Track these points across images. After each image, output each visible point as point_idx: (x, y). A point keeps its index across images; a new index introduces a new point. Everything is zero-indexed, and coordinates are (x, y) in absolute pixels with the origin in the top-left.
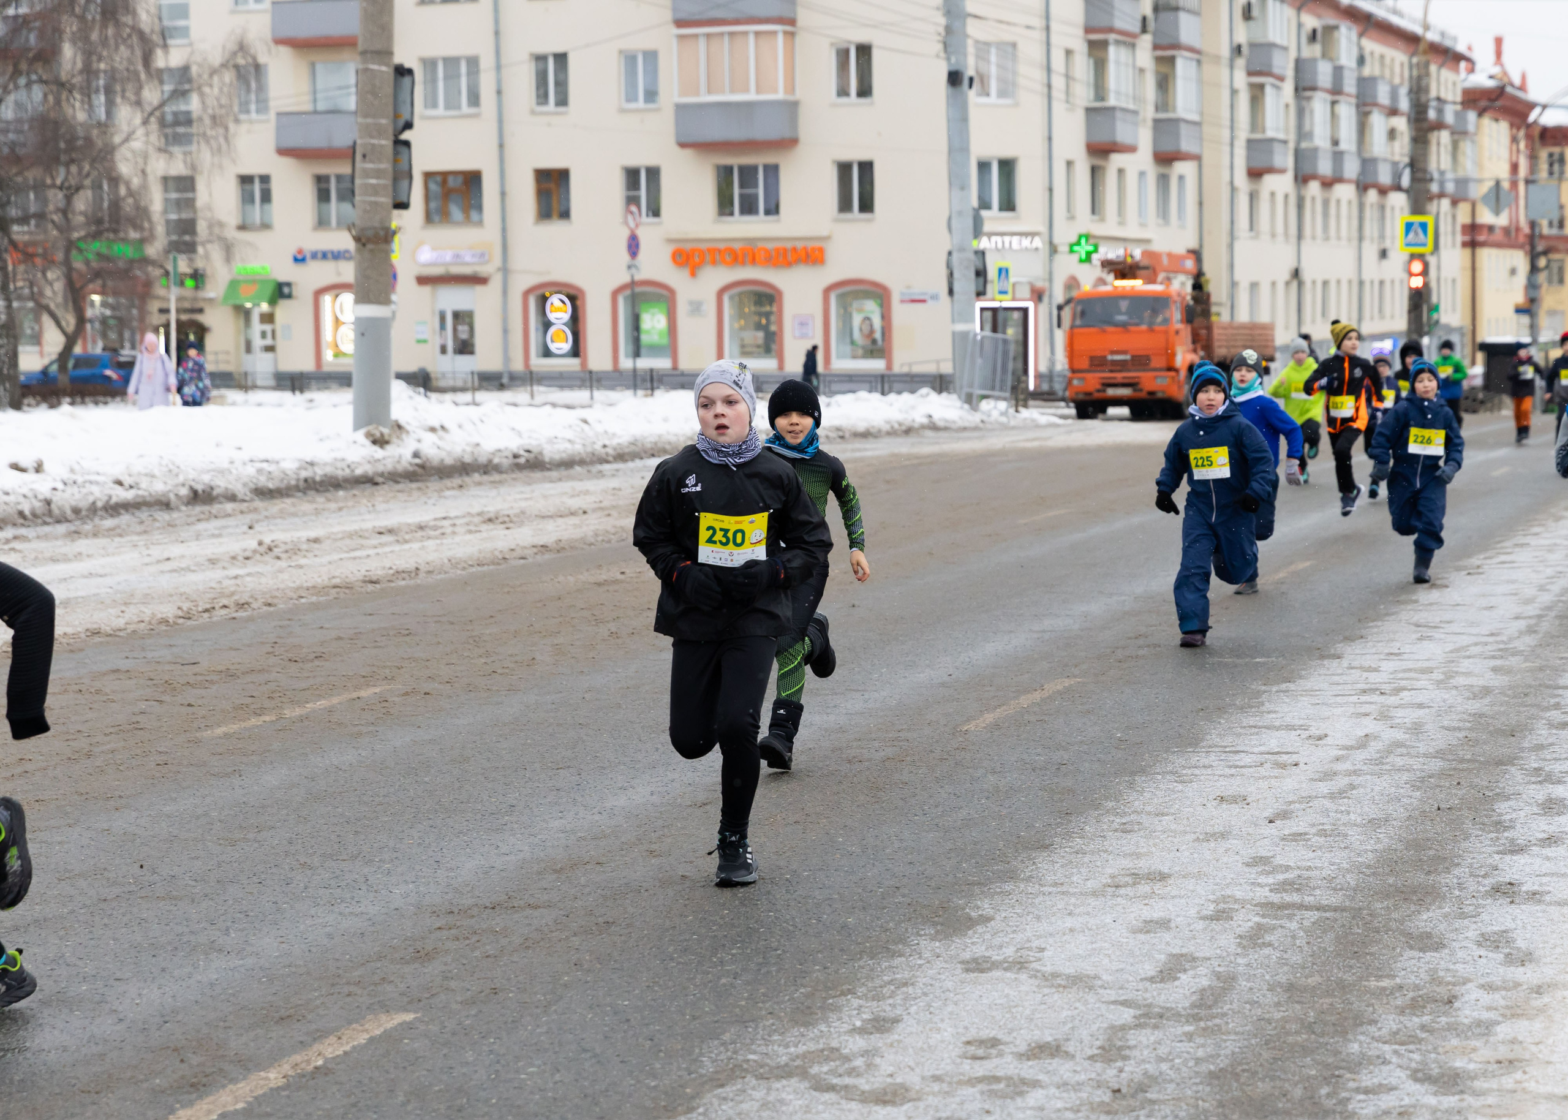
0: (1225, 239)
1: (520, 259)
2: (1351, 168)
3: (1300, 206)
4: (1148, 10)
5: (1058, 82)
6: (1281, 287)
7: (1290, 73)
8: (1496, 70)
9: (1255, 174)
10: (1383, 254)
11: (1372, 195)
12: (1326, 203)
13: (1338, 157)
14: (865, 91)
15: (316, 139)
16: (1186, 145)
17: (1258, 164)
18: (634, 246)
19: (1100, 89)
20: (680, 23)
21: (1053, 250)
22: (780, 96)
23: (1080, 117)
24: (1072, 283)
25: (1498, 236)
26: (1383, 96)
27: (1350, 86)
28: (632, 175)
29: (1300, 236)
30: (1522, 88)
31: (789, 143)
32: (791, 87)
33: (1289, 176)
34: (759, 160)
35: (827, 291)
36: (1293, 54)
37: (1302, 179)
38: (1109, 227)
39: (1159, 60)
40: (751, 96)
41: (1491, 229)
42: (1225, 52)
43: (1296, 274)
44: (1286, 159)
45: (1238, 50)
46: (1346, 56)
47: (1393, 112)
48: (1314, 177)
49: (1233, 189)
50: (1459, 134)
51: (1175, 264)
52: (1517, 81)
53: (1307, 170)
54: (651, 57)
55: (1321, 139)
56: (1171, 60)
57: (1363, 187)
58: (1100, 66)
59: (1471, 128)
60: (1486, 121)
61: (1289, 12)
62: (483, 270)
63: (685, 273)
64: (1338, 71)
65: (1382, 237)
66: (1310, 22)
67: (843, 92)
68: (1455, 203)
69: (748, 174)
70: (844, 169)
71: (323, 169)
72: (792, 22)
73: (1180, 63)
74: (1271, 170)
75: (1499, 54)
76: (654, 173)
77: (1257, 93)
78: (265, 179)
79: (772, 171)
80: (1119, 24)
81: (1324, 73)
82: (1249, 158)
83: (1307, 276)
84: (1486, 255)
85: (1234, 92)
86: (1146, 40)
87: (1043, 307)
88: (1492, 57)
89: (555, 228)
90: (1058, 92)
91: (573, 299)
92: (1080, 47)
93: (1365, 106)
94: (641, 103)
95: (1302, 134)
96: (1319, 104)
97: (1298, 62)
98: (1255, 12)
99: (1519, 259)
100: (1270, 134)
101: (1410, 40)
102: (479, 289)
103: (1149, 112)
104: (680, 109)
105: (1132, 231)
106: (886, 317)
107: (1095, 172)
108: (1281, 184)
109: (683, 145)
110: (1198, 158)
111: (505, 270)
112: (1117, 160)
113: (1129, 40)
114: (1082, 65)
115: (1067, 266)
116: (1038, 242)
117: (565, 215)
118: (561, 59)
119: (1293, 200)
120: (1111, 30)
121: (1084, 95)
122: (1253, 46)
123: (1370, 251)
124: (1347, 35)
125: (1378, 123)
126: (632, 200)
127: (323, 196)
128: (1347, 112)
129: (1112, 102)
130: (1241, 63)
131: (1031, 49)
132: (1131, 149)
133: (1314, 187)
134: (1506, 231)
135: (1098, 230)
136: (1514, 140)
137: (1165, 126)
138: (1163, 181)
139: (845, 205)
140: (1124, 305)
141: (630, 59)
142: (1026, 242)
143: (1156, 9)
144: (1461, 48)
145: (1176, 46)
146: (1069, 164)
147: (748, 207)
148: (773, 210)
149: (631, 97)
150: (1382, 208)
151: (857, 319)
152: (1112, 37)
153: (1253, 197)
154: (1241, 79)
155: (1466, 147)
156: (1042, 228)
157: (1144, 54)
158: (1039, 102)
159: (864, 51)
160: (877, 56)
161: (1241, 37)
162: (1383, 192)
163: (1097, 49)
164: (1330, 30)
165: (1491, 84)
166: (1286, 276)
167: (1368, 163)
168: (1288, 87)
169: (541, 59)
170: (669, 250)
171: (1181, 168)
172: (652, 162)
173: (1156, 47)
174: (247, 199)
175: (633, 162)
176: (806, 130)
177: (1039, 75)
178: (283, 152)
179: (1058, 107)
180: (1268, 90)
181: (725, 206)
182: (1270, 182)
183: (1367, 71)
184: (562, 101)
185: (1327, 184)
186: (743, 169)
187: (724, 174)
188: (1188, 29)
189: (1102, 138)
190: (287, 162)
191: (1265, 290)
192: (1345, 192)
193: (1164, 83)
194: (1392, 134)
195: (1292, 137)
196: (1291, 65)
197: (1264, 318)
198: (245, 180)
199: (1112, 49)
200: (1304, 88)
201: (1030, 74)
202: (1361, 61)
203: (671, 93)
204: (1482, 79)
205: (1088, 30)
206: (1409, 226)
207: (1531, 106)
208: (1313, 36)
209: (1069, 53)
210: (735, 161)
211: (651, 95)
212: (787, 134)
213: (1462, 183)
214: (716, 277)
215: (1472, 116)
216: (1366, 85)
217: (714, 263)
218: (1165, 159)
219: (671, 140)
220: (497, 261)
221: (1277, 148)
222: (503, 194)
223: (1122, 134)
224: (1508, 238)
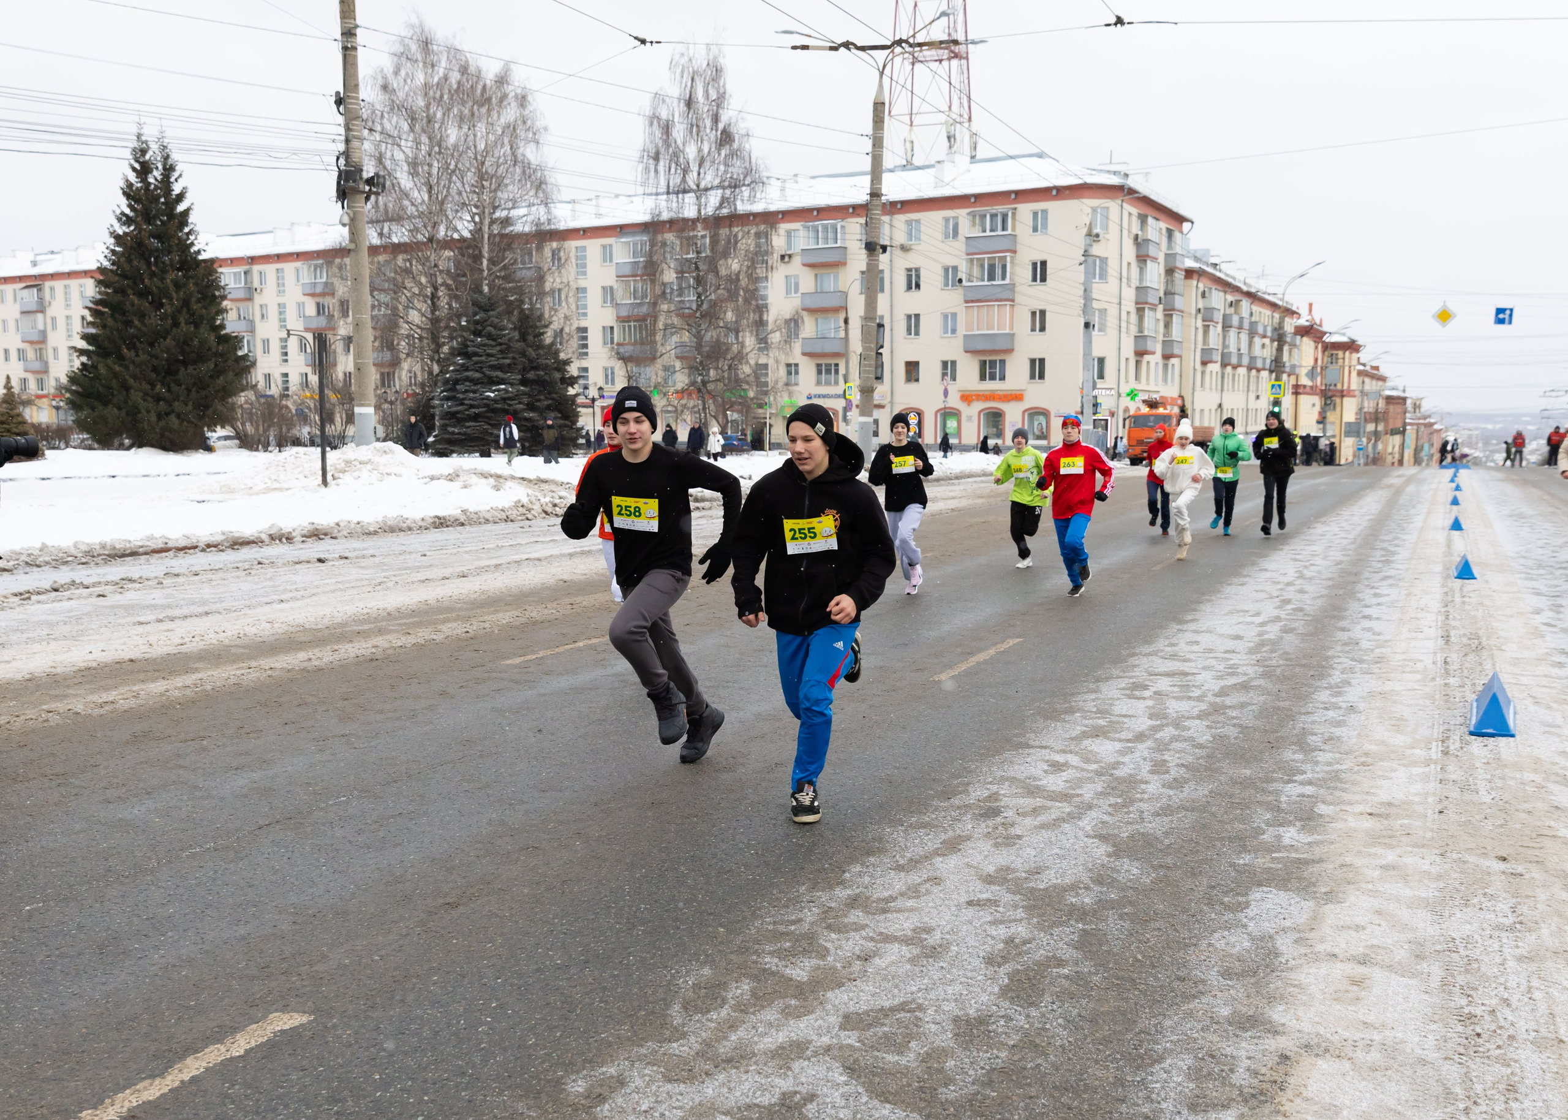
0: (1191, 391)
1: (897, 398)
2: (1245, 361)
3: (1223, 377)
4: (1162, 294)
5: (1124, 325)
6: (1213, 411)
7: (1220, 320)
8: (1309, 318)
9: (1204, 363)
10: (1258, 397)
11: (1254, 372)
12: (1234, 376)
13: (1240, 356)
14: (1043, 329)
15: (818, 349)
16: (1176, 351)
17: (1206, 359)
18: (946, 393)
19: (1141, 328)
20: (966, 302)
21: (1119, 395)
22: (1007, 331)
23: (1132, 339)
24: (1126, 410)
25: (1308, 390)
26: (1260, 330)
27: (1246, 325)
28: (945, 364)
29: (1222, 390)
30: (1321, 325)
31: (1010, 351)
32: (1012, 328)
33: (1219, 364)
34: (997, 358)
35: (1024, 412)
36: (1222, 312)
37: (1224, 365)
38: (1143, 386)
39: (1166, 315)
40: (995, 332)
41: (1305, 386)
42: (1194, 312)
43: (1220, 406)
44: (1217, 357)
45: (1199, 310)
46: (1245, 314)
47: (1264, 337)
48: (1229, 364)
49: (1195, 369)
50: (1293, 345)
51: (1173, 402)
52: (1318, 322)
53: (1226, 361)
54: (954, 315)
55: (1233, 349)
56: (1171, 315)
57: (1250, 369)
58: (1141, 319)
59: (1298, 343)
60: (1305, 339)
61: (1222, 294)
62: (882, 402)
63: (965, 404)
64: (1242, 319)
65: (1257, 390)
66: (1230, 298)
67: (1033, 330)
68: (1289, 375)
69: (993, 363)
70: (1033, 361)
71: (820, 362)
72: (1013, 301)
73: (1174, 317)
74: (1211, 362)
75: (1310, 310)
76: (954, 363)
77: (1206, 328)
78: (796, 365)
79: (1003, 362)
80: (1150, 300)
81: (1235, 320)
82: (1202, 357)
83: (1225, 407)
84: (1302, 398)
85: (1197, 329)
86: (1161, 307)
87: (1114, 419)
88: (1307, 312)
89: (913, 386)
90: (1124, 329)
91: (919, 414)
92: (1133, 310)
93: (1252, 334)
94: (949, 335)
95: (1225, 346)
96: (1232, 334)
97: (1224, 315)
98: (1207, 295)
99: (1317, 400)
100: (1211, 346)
101: (1274, 306)
102: (881, 410)
103: (1161, 338)
104: (965, 336)
105: (1152, 387)
106: (1048, 423)
107: (1138, 363)
108: (1214, 368)
109: (966, 352)
110: (1180, 357)
111: (892, 402)
112: (1147, 358)
113: (1153, 308)
114: (1134, 318)
115: (1125, 401)
116: (1113, 392)
117: (917, 380)
118: (917, 316)
119: (1220, 374)
120: (1146, 303)
121: (1134, 330)
122: (1205, 309)
123: (1252, 396)
124: (1245, 303)
125: (1258, 341)
126: (944, 375)
127: (819, 372)
128: (1244, 337)
129: (1146, 333)
130: (1200, 316)
131: (1113, 311)
132: (1153, 353)
133: (1229, 369)
134: (1311, 387)
135: (1138, 387)
136: (1316, 348)
137: (1167, 343)
138: (1166, 366)
139: (1032, 377)
140: (1152, 418)
141: (946, 316)
142: (1108, 392)
143: (1165, 294)
144: (1294, 308)
145: (1173, 310)
146: (1127, 359)
147: (993, 377)
148: (1003, 378)
149: (946, 332)
150: (1258, 378)
151: (1036, 423)
152: (1147, 306)
153: (1203, 373)
154: (1200, 323)
155: (1295, 351)
156: (1115, 387)
157: (1160, 313)
158: (1116, 333)
159: (1043, 313)
160: (1048, 315)
161: (1200, 306)
162: (1258, 371)
163: (1140, 311)
164: (1238, 301)
165: (1307, 324)
166: (1216, 407)
167: (1253, 359)
168: (1220, 326)
169: (909, 317)
170: (959, 394)
171: (1173, 361)
172: (953, 359)
173: (1165, 310)
174: (789, 373)
175: (945, 359)
176: (1017, 346)
177: (1116, 322)
178: (804, 354)
179: (1123, 335)
180: (1211, 328)
181: (983, 377)
182: (1210, 366)
183: (1253, 319)
184: (917, 333)
185: (1235, 367)
186: (990, 361)
187: (983, 364)
188: (1179, 302)
189: (1141, 348)
190: (806, 358)
191: (1206, 413)
192: (1242, 371)
193: (1167, 325)
194: (1263, 346)
195: (1220, 348)
196: (1221, 317)
197: (1206, 424)
198: (789, 365)
199: (1147, 311)
200: (1226, 326)
201: (1112, 321)
202: (1251, 314)
203: (962, 330)
204: (1303, 322)
205: (1137, 303)
206: (1273, 386)
207: (1325, 333)
208: (1231, 304)
209: (1128, 313)
210: (988, 358)
211: (954, 331)
212: (1009, 347)
213: (1293, 367)
214: (978, 406)
215: (1298, 337)
216: (1253, 324)
217: (977, 400)
218: (1167, 357)
219: (962, 349)
220: (889, 399)
221: (1214, 352)
222: (892, 372)
223: (1150, 347)
224: (1312, 391)
